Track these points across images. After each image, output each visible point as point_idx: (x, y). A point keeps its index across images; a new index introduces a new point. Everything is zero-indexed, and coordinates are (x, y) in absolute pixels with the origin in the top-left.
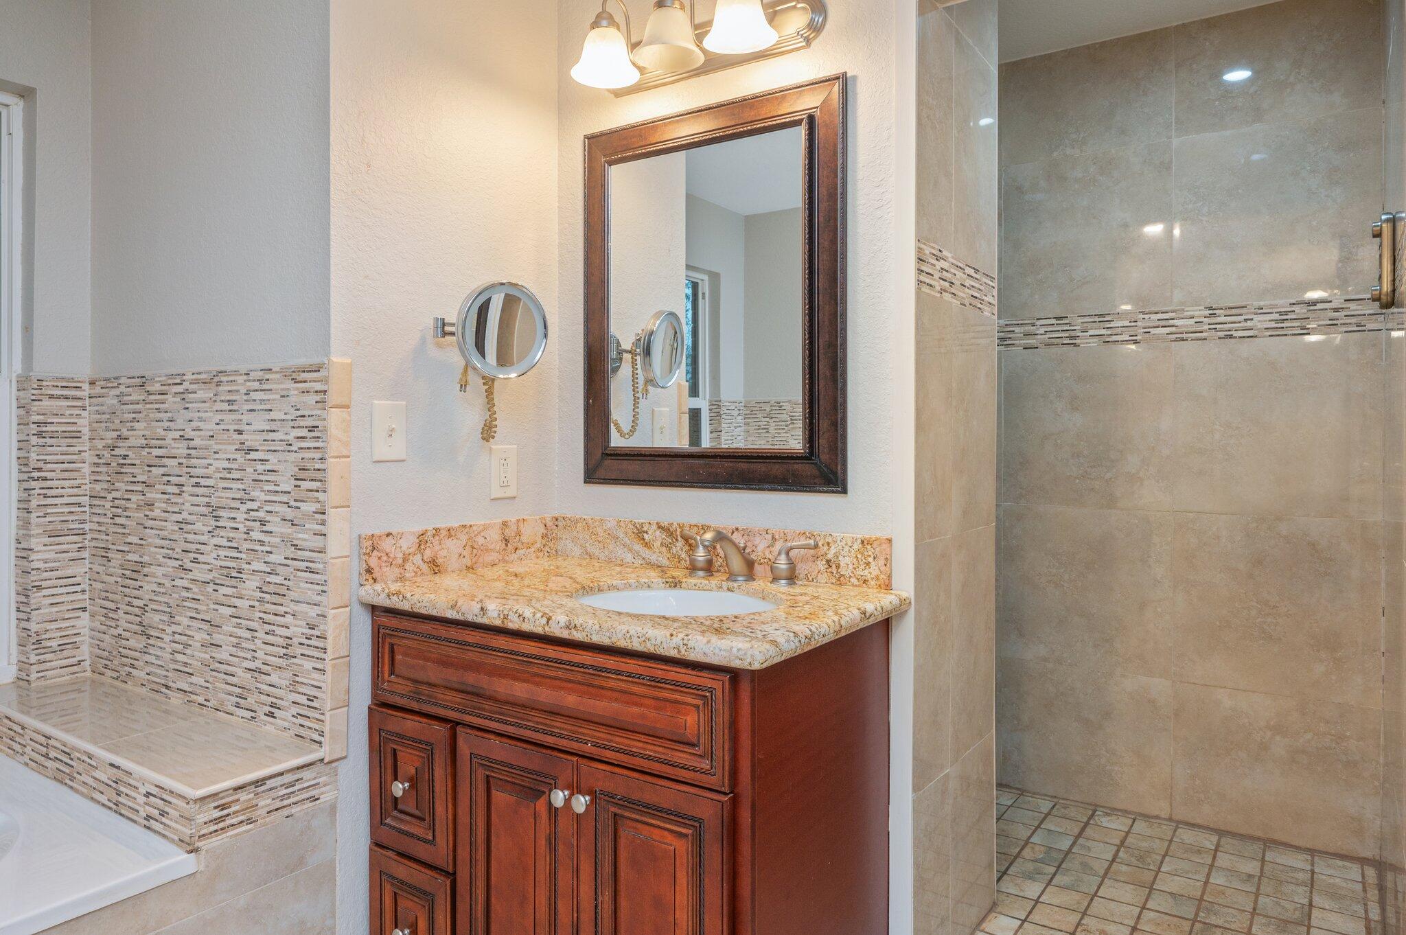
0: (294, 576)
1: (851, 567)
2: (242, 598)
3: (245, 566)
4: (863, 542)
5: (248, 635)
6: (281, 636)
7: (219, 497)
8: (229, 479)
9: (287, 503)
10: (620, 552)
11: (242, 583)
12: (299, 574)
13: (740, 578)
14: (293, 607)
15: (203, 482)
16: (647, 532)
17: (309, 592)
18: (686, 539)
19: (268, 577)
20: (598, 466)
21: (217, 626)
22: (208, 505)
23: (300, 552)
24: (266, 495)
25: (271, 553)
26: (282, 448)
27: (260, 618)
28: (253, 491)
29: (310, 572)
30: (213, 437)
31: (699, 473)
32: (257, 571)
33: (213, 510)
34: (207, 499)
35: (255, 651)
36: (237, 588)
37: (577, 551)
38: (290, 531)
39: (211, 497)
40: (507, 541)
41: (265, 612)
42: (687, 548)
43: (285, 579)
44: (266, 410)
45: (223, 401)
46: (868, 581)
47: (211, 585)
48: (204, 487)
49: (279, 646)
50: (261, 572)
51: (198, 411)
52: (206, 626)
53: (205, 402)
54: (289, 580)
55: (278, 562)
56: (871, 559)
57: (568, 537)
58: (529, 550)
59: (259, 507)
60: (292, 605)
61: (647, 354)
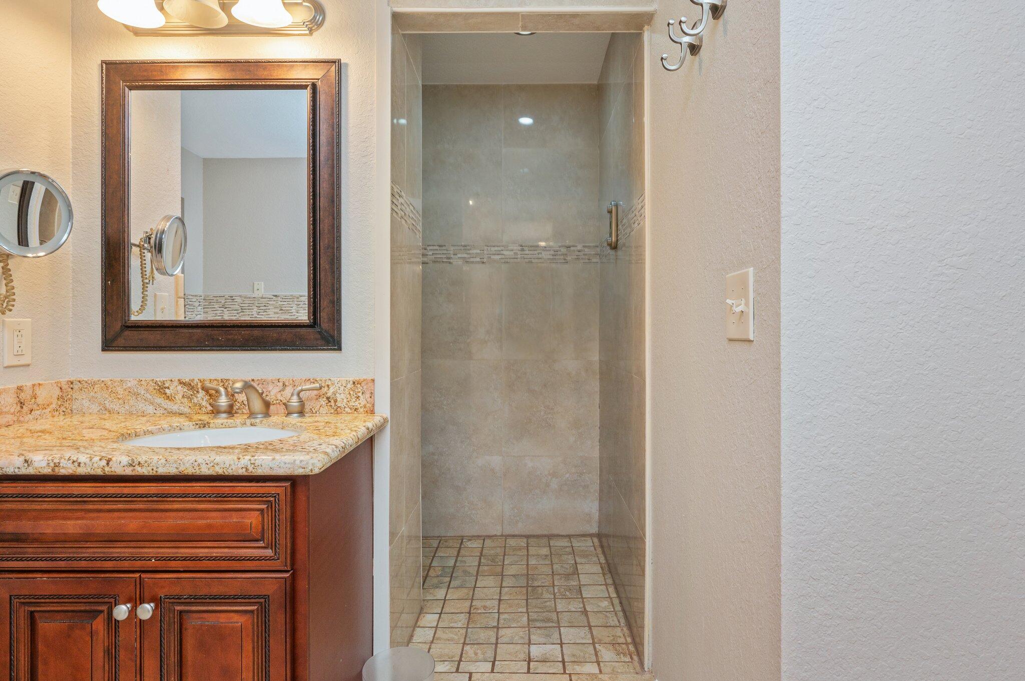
1: (345, 400)
4: (354, 383)
10: (141, 406)
13: (260, 416)
16: (168, 388)
18: (206, 390)
20: (116, 336)
31: (218, 339)
37: (95, 408)
40: (22, 404)
42: (207, 397)
46: (358, 409)
56: (360, 394)
57: (84, 397)
58: (44, 411)
61: (159, 248)
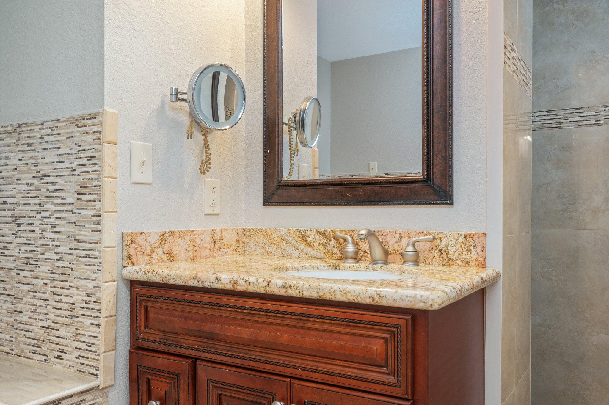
0: (77, 261)
1: (457, 253)
2: (37, 278)
3: (40, 256)
4: (465, 236)
5: (42, 303)
6: (67, 303)
7: (21, 210)
8: (28, 197)
9: (72, 211)
10: (289, 250)
11: (38, 268)
12: (81, 259)
13: (380, 262)
14: (76, 282)
15: (8, 200)
16: (309, 236)
17: (88, 272)
18: (336, 238)
19: (57, 263)
20: (274, 193)
21: (19, 299)
22: (12, 216)
23: (81, 244)
24: (55, 206)
25: (59, 246)
26: (68, 173)
27: (51, 291)
28: (46, 204)
29: (89, 257)
30: (16, 169)
31: (346, 195)
32: (49, 259)
33: (16, 219)
34: (12, 212)
35: (47, 314)
36: (34, 271)
37: (259, 250)
38: (73, 230)
39: (14, 210)
40: (215, 242)
41: (55, 287)
42: (338, 245)
43: (70, 263)
44: (56, 148)
45: (23, 144)
46: (469, 262)
47: (15, 270)
48: (10, 204)
49: (65, 310)
50: (52, 259)
51: (5, 153)
52: (10, 299)
53: (10, 146)
54: (73, 264)
55: (65, 252)
56: (471, 248)
57: (252, 242)
58: (228, 250)
59: (50, 215)
60: (75, 281)
61: (302, 124)
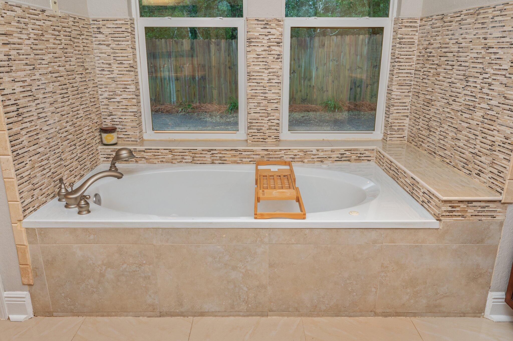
0: (502, 112)
2: (473, 120)
3: (477, 105)
5: (473, 137)
6: (490, 140)
7: (470, 72)
8: (476, 62)
9: (505, 75)
11: (475, 113)
12: (505, 111)
14: (498, 127)
15: (463, 64)
17: (508, 121)
19: (488, 111)
21: (460, 131)
22: (464, 75)
23: (507, 101)
24: (494, 71)
25: (492, 100)
26: (507, 46)
27: (481, 130)
28: (487, 69)
29: (511, 111)
30: (471, 42)
32: (483, 108)
33: (466, 78)
34: (464, 72)
35: (476, 145)
36: (472, 115)
38: (503, 89)
39: (466, 71)
41: (484, 128)
43: (497, 113)
44: (501, 26)
45: (479, 23)
47: (460, 112)
48: (464, 66)
49: (488, 145)
50: (485, 109)
51: (466, 29)
52: (455, 130)
53: (470, 24)
54: (499, 114)
55: (494, 104)
59: (489, 77)
60: (498, 126)
